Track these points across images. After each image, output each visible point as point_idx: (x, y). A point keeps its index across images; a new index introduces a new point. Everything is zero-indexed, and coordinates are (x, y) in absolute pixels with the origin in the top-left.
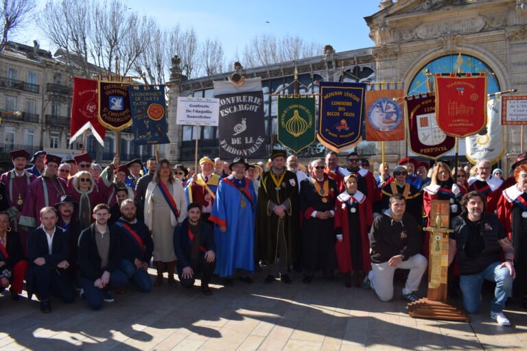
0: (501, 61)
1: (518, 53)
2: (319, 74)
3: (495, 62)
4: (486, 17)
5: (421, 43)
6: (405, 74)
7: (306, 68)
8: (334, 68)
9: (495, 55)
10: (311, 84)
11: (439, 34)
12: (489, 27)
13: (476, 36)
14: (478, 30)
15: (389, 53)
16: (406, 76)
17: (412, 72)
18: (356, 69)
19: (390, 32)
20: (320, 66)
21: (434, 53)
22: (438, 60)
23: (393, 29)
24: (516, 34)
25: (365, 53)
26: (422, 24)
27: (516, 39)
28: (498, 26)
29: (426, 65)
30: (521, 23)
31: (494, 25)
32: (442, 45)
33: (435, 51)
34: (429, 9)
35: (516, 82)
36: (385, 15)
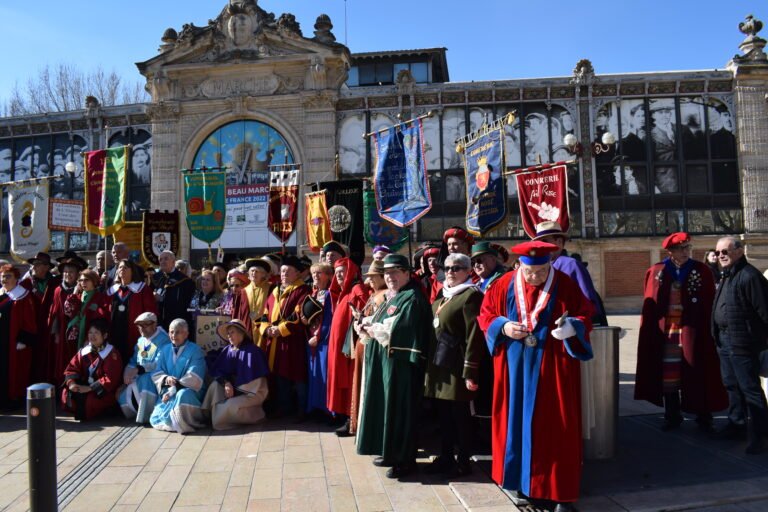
0: (296, 131)
1: (313, 123)
2: (81, 134)
3: (289, 132)
4: (282, 77)
5: (206, 103)
6: (187, 142)
7: (63, 125)
8: (100, 128)
9: (290, 124)
10: (70, 149)
11: (228, 92)
12: (285, 89)
13: (269, 99)
14: (272, 92)
15: (169, 113)
16: (189, 144)
17: (195, 140)
18: (129, 131)
19: (169, 85)
20: (80, 124)
21: (222, 117)
22: (228, 126)
23: (172, 83)
24: (313, 100)
25: (140, 110)
26: (208, 77)
27: (313, 106)
28: (294, 88)
29: (215, 131)
30: (318, 87)
31: (291, 87)
32: (230, 107)
33: (223, 114)
34: (215, 61)
35: (311, 158)
36: (163, 62)
